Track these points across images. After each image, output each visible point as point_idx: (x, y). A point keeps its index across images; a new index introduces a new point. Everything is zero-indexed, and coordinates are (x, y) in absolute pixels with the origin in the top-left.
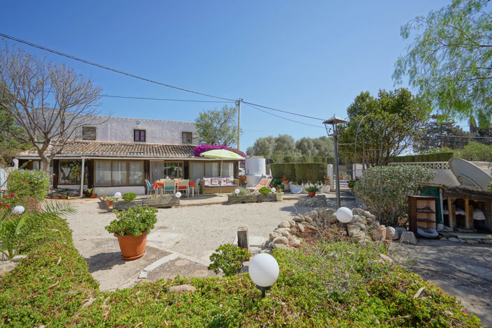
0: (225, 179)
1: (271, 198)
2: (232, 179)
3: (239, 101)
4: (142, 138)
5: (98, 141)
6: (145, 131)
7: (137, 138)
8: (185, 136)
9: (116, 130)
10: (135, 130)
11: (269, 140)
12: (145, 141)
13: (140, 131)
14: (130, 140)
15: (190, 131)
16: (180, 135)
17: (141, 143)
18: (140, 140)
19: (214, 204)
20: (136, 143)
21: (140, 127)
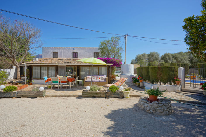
0: (100, 77)
1: (118, 94)
2: (105, 77)
3: (125, 36)
4: (76, 56)
5: (58, 58)
6: (77, 53)
7: (74, 56)
8: (96, 54)
9: (66, 53)
10: (73, 53)
11: (144, 55)
12: (77, 57)
13: (75, 53)
14: (71, 57)
15: (98, 52)
16: (93, 54)
17: (76, 58)
18: (75, 57)
19: (72, 96)
20: (73, 58)
21: (75, 51)
